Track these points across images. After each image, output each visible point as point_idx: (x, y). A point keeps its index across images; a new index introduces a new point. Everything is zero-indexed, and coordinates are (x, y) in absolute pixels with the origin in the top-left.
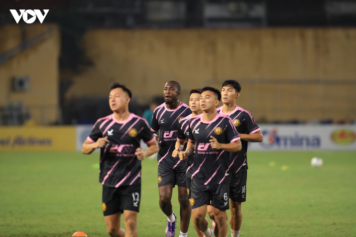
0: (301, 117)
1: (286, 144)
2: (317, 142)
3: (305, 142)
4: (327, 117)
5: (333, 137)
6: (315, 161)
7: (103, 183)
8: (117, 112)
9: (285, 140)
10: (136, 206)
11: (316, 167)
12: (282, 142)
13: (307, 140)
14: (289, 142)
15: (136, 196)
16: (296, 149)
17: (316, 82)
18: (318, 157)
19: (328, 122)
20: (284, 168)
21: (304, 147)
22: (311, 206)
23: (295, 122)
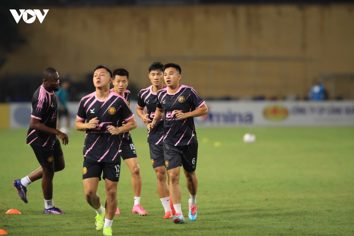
0: (233, 94)
1: (218, 120)
2: (249, 118)
3: (237, 119)
4: (259, 93)
5: (265, 113)
6: (248, 138)
7: (85, 156)
8: (100, 88)
9: (218, 116)
10: (118, 176)
11: (249, 144)
12: (215, 118)
13: (240, 116)
14: (222, 119)
15: (118, 168)
16: (229, 125)
17: (248, 58)
18: (251, 133)
19: (260, 98)
20: (217, 144)
21: (237, 124)
22: (243, 182)
23: (227, 99)
